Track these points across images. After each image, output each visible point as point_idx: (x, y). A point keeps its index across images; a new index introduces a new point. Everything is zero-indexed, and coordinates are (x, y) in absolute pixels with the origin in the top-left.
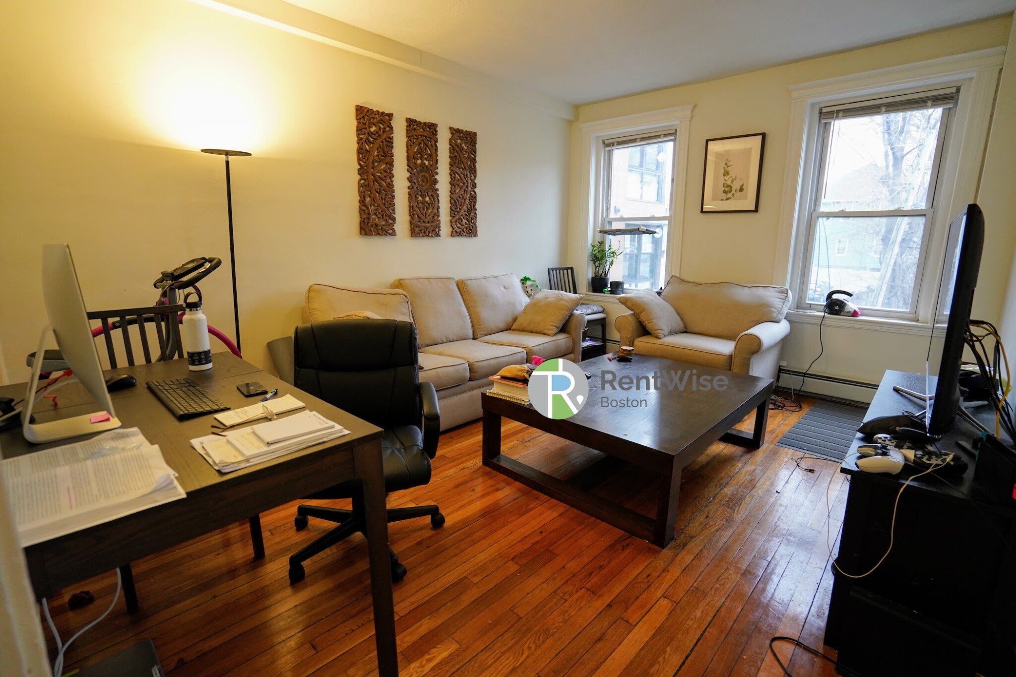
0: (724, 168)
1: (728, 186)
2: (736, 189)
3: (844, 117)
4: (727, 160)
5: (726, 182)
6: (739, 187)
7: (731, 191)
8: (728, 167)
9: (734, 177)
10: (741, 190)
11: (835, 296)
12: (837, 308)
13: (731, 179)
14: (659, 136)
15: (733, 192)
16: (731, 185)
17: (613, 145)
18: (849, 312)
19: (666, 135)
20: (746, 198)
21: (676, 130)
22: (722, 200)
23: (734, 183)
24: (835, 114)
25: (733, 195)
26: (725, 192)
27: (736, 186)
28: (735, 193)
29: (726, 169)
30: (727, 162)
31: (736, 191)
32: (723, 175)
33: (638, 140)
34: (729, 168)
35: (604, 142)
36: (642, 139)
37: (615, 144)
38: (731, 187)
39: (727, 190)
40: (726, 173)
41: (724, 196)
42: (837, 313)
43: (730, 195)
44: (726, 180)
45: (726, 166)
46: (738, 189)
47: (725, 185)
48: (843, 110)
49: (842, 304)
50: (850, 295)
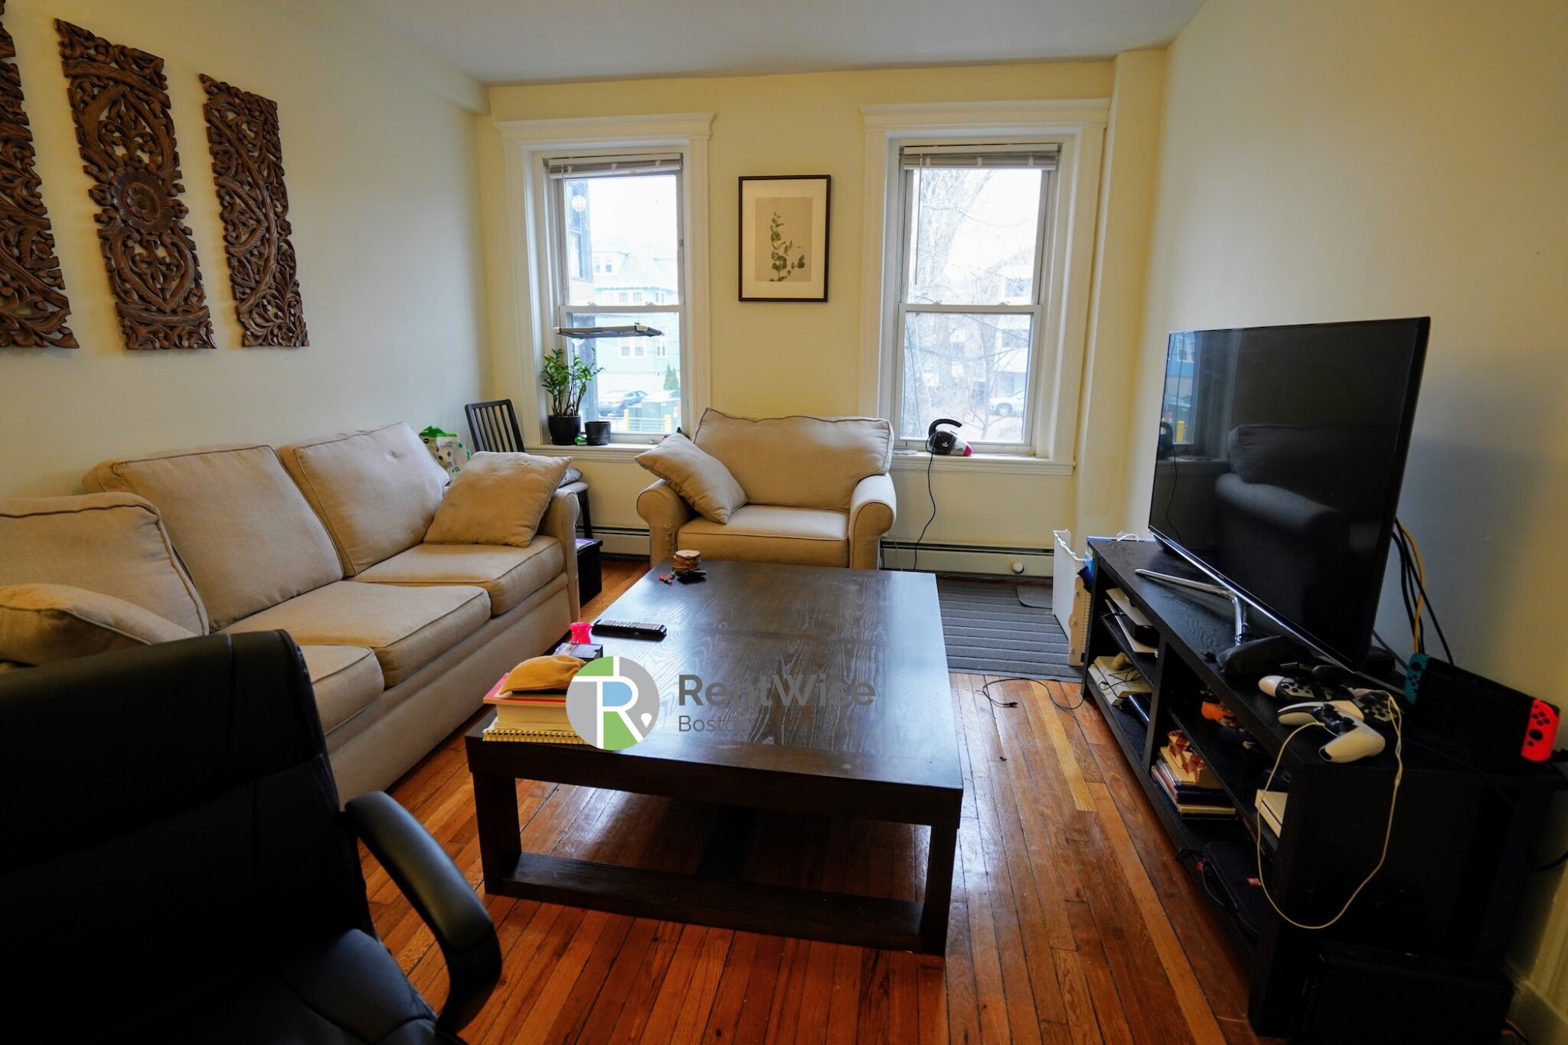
0: (772, 227)
1: (780, 258)
2: (793, 264)
3: (933, 165)
4: (775, 214)
5: (776, 251)
6: (798, 261)
7: (785, 266)
8: (777, 226)
9: (788, 244)
10: (801, 265)
11: (940, 428)
12: (945, 445)
13: (785, 245)
14: (652, 163)
15: (789, 267)
16: (784, 256)
17: (566, 171)
18: (961, 449)
19: (664, 162)
20: (808, 278)
21: (682, 155)
22: (771, 280)
23: (790, 252)
24: (921, 159)
25: (789, 272)
26: (775, 267)
27: (792, 258)
28: (791, 270)
29: (775, 230)
30: (776, 218)
31: (793, 267)
32: (770, 241)
33: (614, 166)
34: (779, 229)
35: (546, 163)
36: (622, 165)
37: (570, 169)
38: (785, 260)
39: (780, 264)
40: (776, 237)
41: (775, 274)
42: (945, 452)
43: (783, 273)
44: (776, 249)
45: (774, 225)
46: (796, 264)
47: (776, 256)
48: (931, 155)
49: (950, 438)
50: (958, 425)
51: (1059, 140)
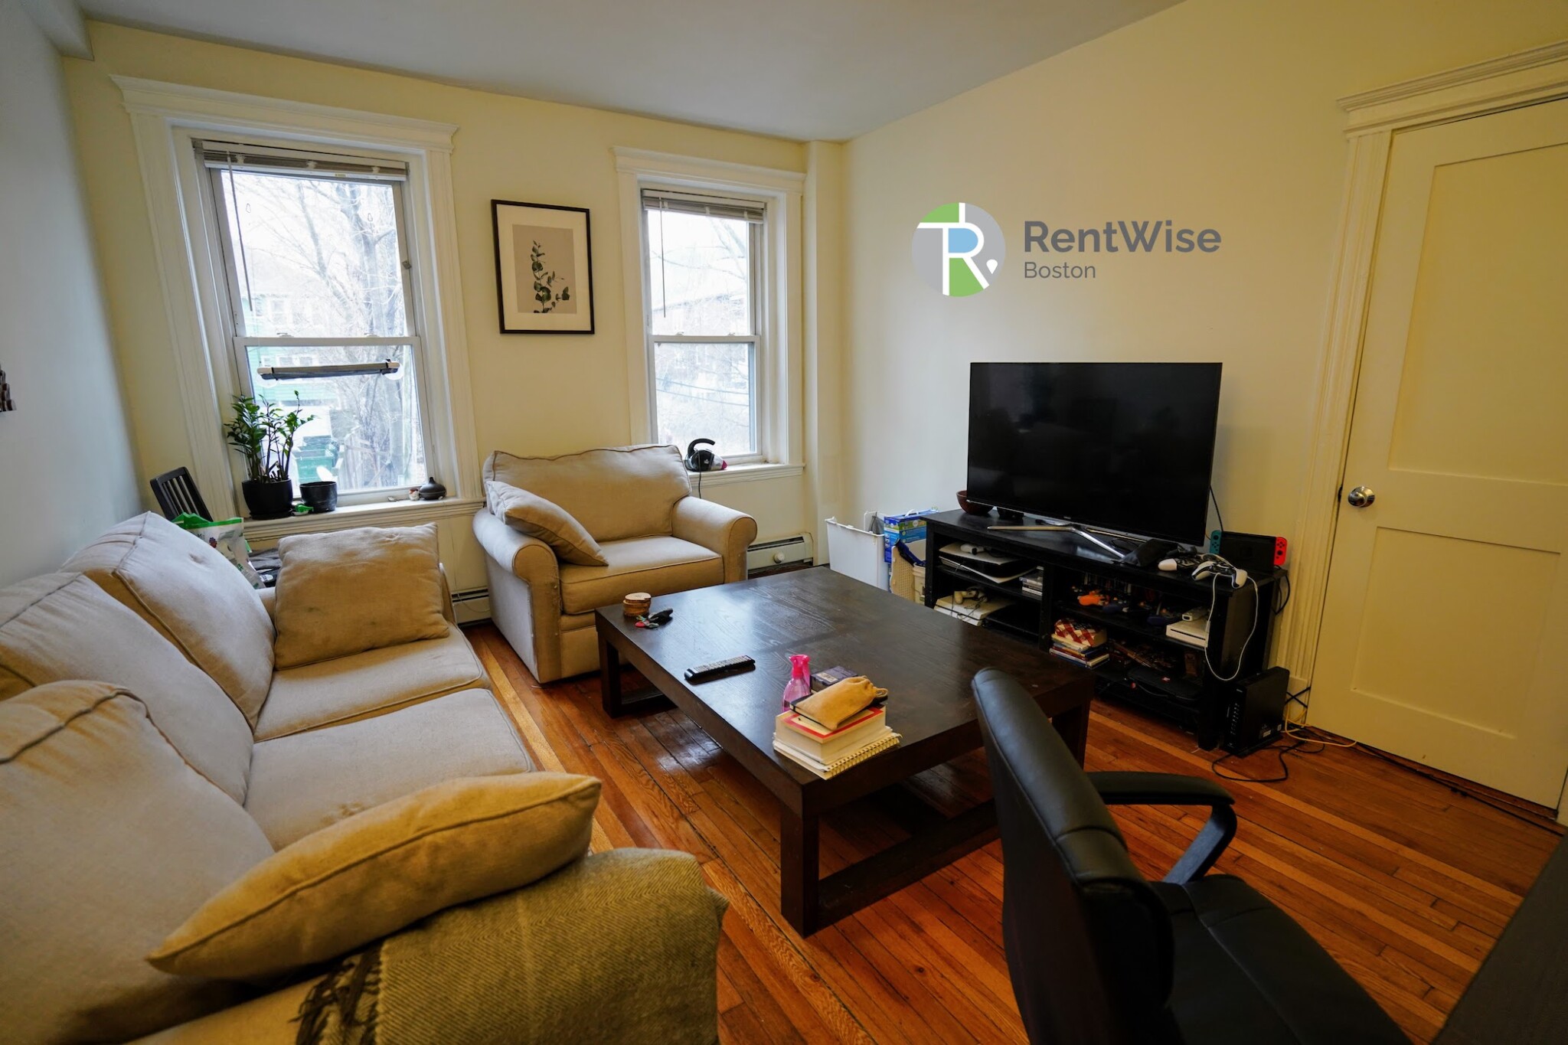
0: (532, 256)
1: (543, 288)
2: (557, 295)
3: (671, 209)
4: (535, 243)
5: (538, 282)
6: (562, 293)
7: (549, 297)
8: (538, 255)
9: (550, 274)
10: (566, 297)
11: (699, 447)
12: (706, 462)
13: (547, 276)
15: (553, 299)
16: (548, 286)
17: (234, 160)
18: (718, 465)
20: (574, 310)
21: (407, 164)
22: (536, 312)
23: (552, 283)
24: (661, 203)
25: (554, 304)
26: (538, 298)
27: (556, 290)
28: (556, 301)
29: (536, 260)
30: (536, 247)
31: (557, 299)
32: (532, 271)
34: (540, 258)
35: (196, 144)
37: (240, 159)
38: (548, 291)
39: (543, 294)
40: (537, 267)
41: (539, 305)
42: (706, 468)
43: (548, 304)
44: (538, 279)
45: (535, 254)
46: (560, 296)
47: (539, 287)
48: (667, 199)
49: (707, 455)
50: (712, 443)
51: (764, 200)
